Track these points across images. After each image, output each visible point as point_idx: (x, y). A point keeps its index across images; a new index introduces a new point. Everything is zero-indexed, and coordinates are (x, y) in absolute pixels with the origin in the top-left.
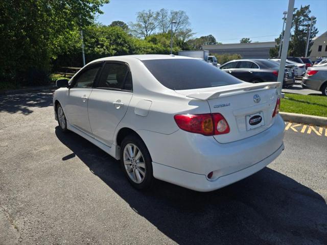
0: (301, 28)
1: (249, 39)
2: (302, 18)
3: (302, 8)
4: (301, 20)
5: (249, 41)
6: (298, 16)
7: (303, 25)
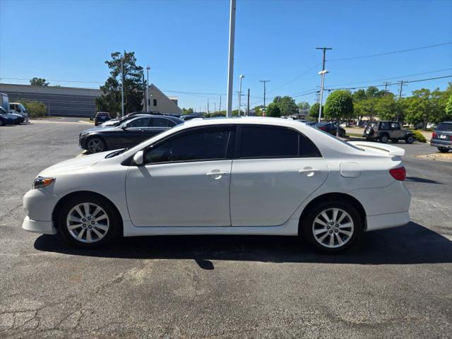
0: (128, 77)
1: (44, 81)
2: (130, 66)
3: (125, 54)
4: (127, 67)
5: (46, 82)
6: (123, 63)
7: (130, 74)
